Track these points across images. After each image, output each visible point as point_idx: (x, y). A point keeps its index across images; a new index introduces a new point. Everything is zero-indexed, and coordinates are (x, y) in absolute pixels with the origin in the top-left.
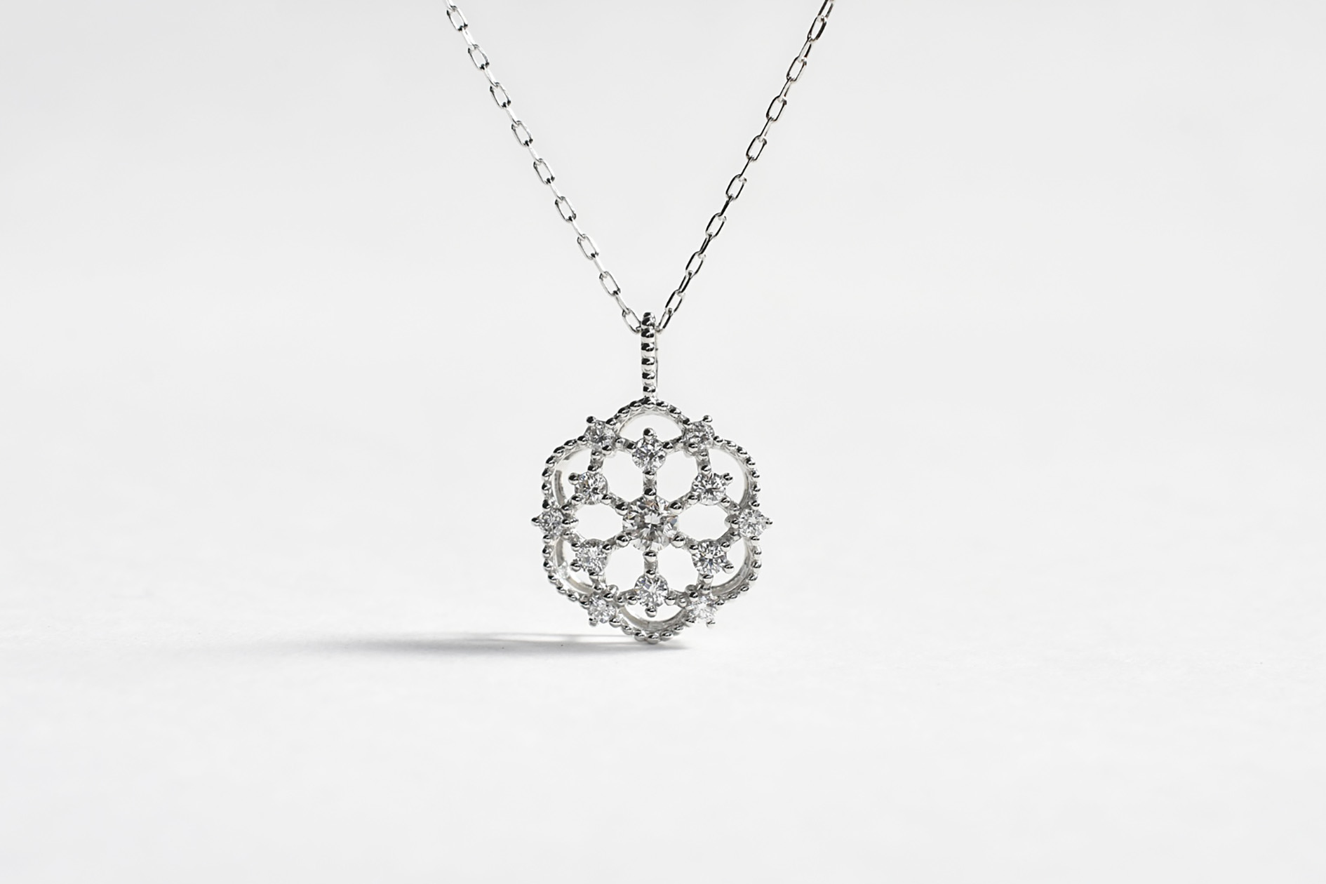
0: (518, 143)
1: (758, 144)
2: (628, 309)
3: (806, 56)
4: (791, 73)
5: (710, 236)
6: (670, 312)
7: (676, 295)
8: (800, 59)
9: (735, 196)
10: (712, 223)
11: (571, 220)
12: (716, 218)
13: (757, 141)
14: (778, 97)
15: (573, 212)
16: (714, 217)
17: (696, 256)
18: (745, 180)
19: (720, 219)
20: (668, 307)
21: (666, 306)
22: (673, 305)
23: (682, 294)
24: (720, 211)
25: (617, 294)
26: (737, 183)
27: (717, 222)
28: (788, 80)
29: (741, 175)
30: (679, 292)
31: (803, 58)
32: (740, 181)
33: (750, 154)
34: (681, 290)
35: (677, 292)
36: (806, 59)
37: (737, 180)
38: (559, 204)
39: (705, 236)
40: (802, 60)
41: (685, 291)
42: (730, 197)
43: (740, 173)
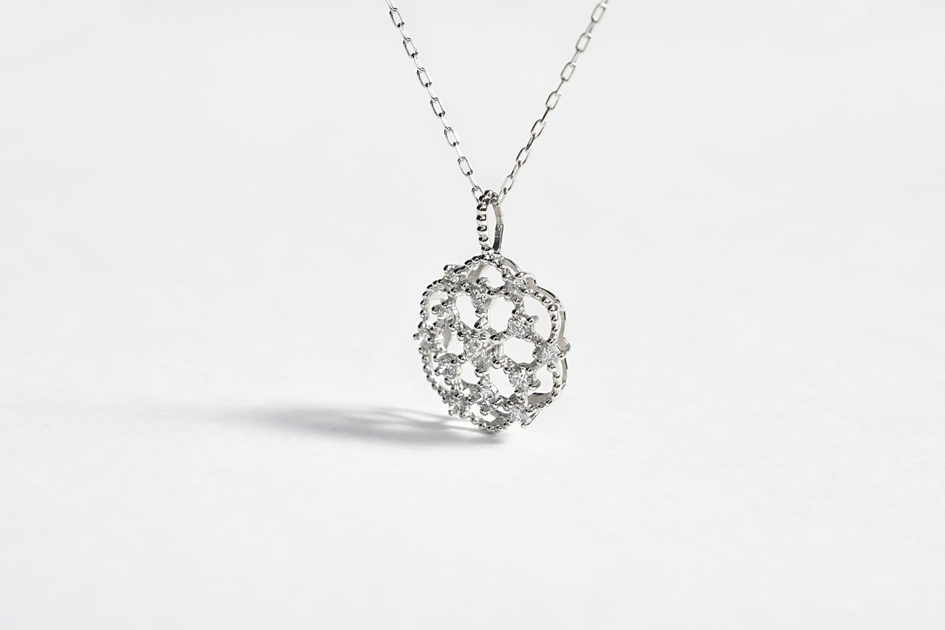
0: (407, 54)
2: (476, 187)
10: (537, 126)
11: (441, 116)
12: (539, 123)
15: (442, 110)
16: (538, 121)
17: (524, 151)
18: (560, 96)
19: (541, 124)
24: (542, 118)
26: (552, 100)
29: (556, 92)
32: (556, 96)
37: (554, 95)
38: (433, 103)
42: (548, 108)
43: (556, 90)
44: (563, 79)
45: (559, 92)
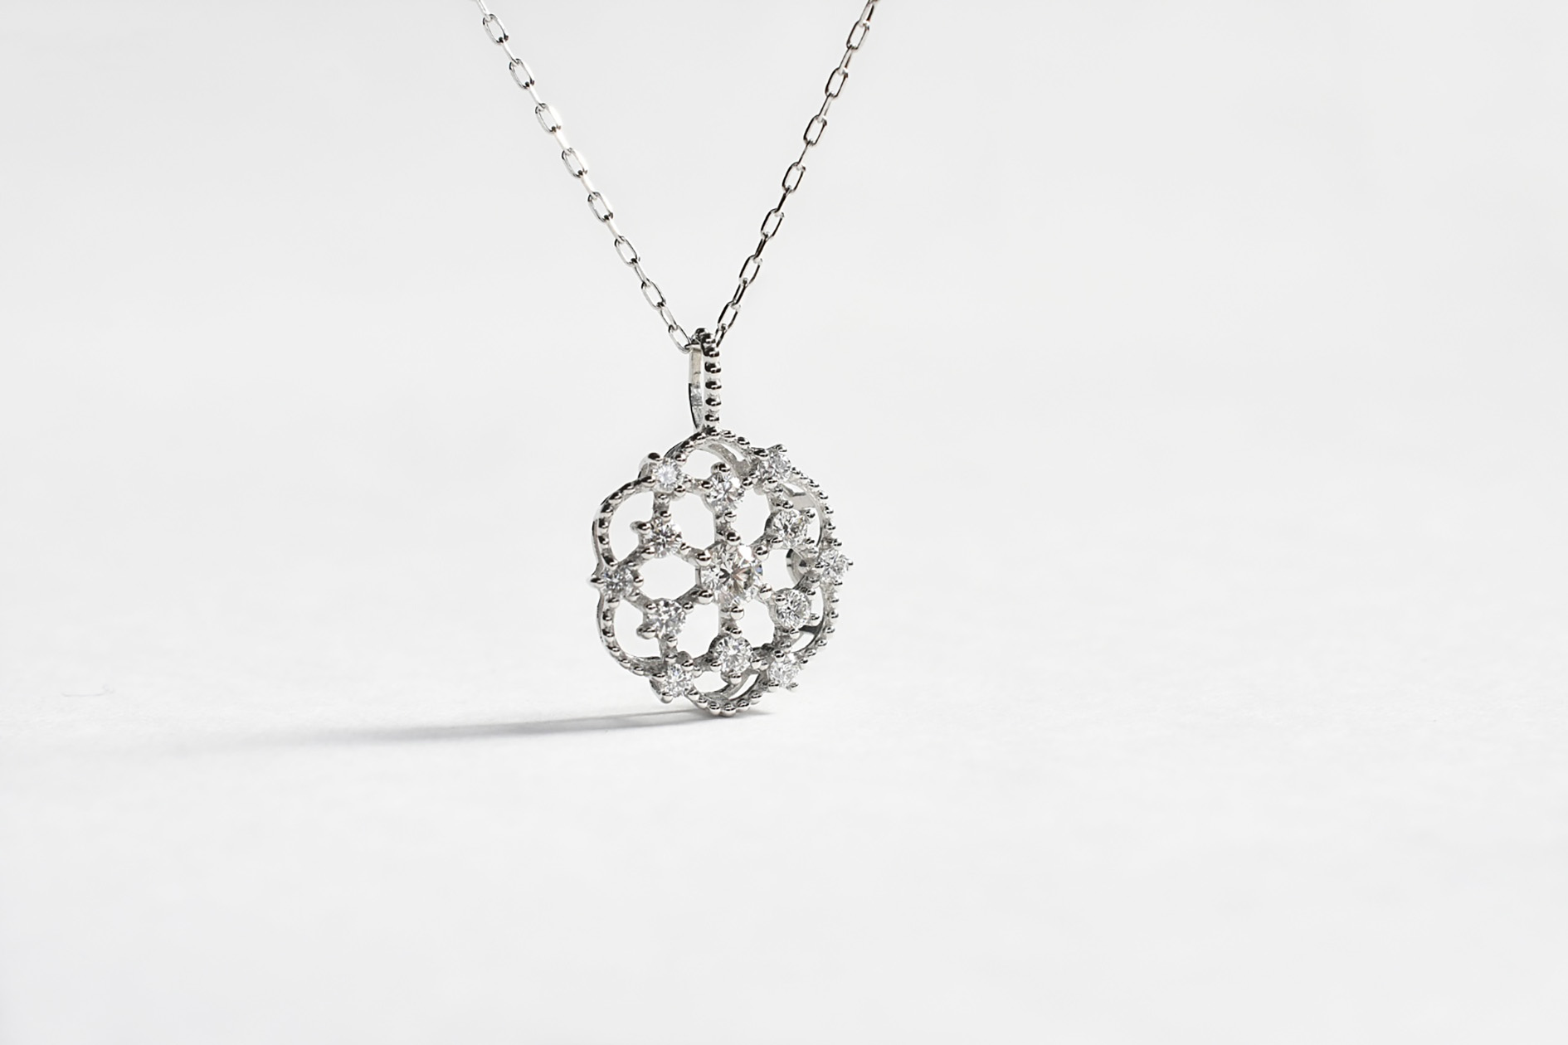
1: (817, 126)
3: (868, 19)
4: (852, 40)
5: (766, 236)
6: (723, 328)
7: (729, 308)
8: (861, 24)
9: (792, 188)
10: (767, 222)
11: (607, 220)
12: (772, 215)
13: (815, 122)
14: (837, 69)
15: (609, 210)
16: (770, 213)
17: (751, 261)
18: (804, 168)
19: (776, 216)
20: (722, 322)
21: (719, 322)
22: (726, 320)
23: (737, 306)
24: (777, 207)
25: (663, 305)
26: (795, 173)
27: (773, 220)
28: (849, 48)
29: (798, 163)
30: (733, 304)
31: (865, 21)
32: (798, 169)
33: (809, 138)
34: (735, 301)
35: (730, 305)
36: (868, 23)
37: (794, 169)
39: (761, 237)
40: (864, 25)
41: (739, 303)
42: (787, 190)
44: (809, 143)
45: (802, 164)
